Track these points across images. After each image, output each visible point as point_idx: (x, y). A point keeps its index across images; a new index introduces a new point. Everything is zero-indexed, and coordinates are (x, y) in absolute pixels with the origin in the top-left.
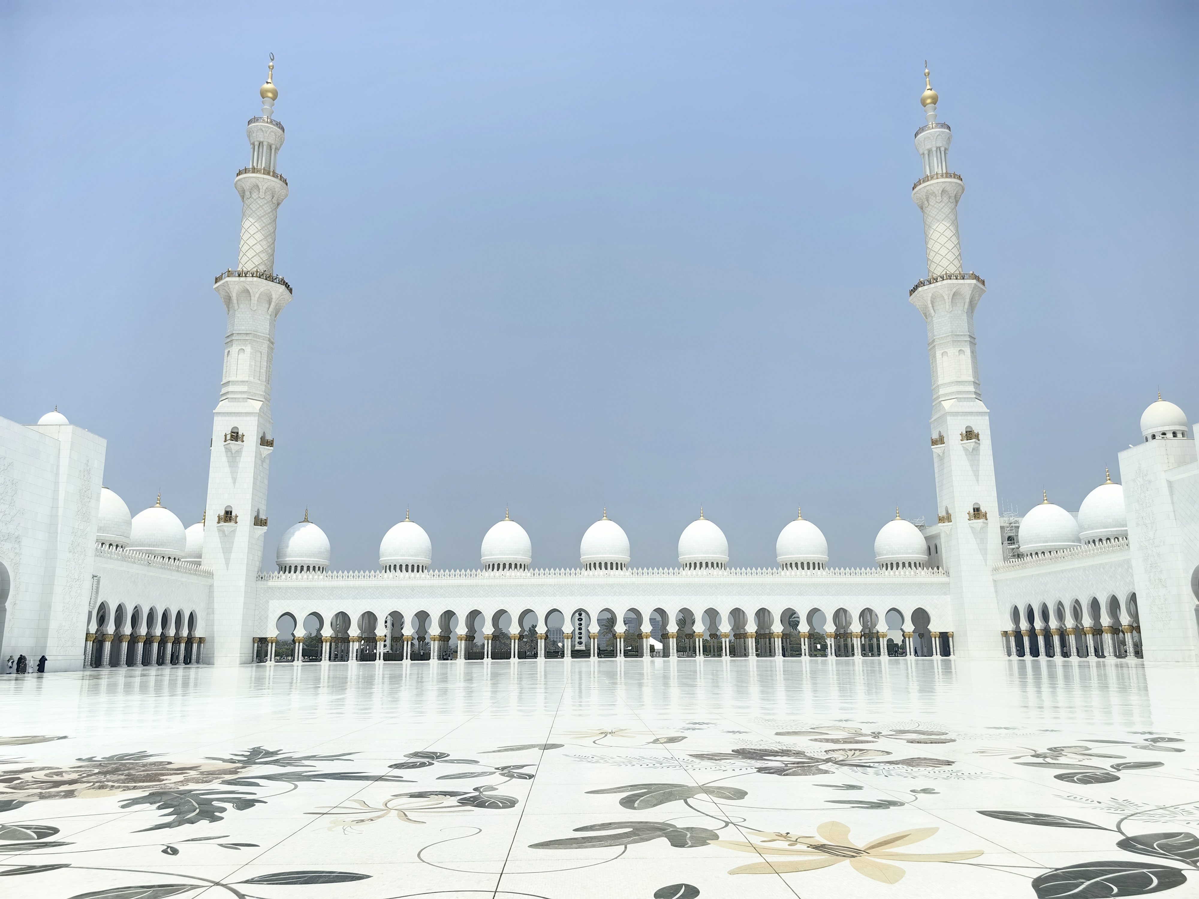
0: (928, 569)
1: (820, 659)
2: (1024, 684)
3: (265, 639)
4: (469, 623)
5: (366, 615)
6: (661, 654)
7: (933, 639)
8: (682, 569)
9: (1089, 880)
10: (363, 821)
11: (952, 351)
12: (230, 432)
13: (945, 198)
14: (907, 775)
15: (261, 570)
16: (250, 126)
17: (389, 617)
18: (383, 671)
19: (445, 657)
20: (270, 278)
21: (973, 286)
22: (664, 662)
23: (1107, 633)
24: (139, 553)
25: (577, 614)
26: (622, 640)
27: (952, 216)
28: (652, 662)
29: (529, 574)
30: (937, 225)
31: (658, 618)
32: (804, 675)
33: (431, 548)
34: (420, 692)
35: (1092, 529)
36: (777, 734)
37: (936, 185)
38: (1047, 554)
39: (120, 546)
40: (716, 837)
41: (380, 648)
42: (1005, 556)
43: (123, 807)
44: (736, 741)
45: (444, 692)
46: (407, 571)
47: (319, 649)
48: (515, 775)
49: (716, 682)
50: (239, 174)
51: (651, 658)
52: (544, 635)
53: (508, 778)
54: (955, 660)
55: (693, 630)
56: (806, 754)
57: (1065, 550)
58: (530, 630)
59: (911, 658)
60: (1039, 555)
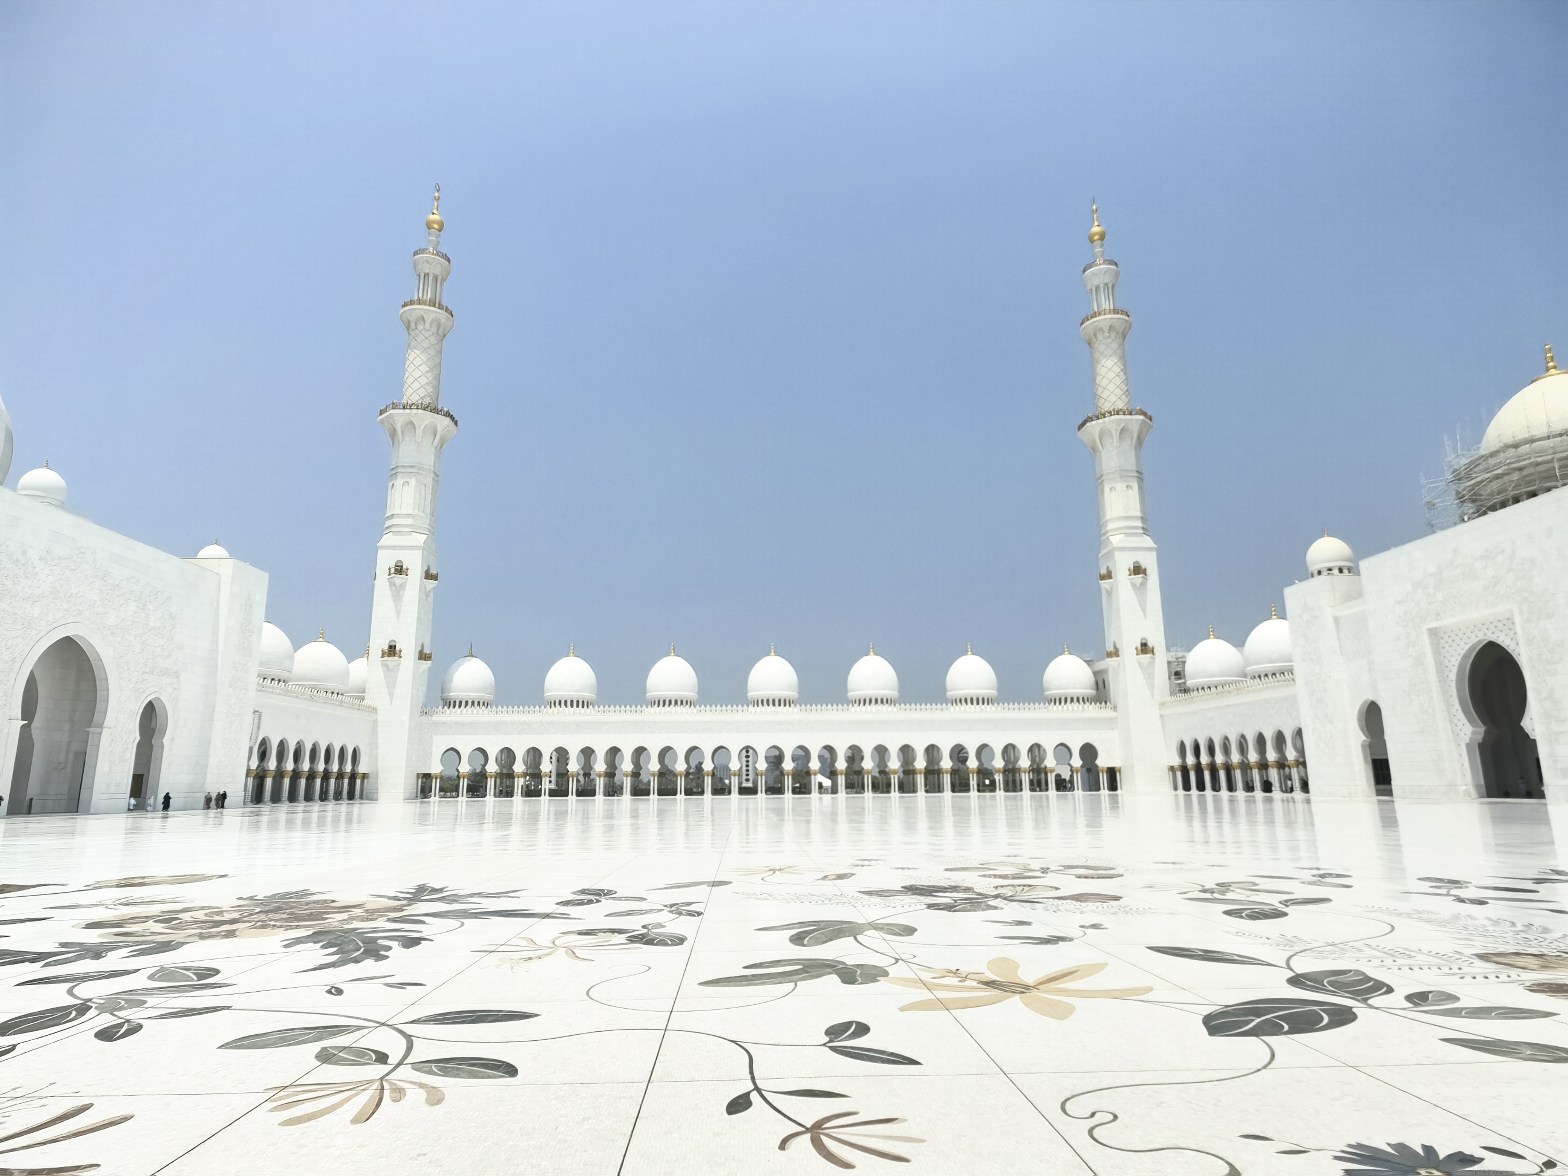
0: (1096, 704)
1: (988, 794)
2: (1190, 818)
3: (429, 774)
4: (634, 760)
5: (531, 750)
6: (830, 791)
7: (1101, 774)
8: (851, 705)
9: (1259, 1017)
10: (530, 959)
11: (1120, 486)
12: (394, 566)
13: (1113, 335)
14: (1076, 910)
15: (425, 705)
16: (416, 257)
17: (554, 753)
18: (549, 807)
19: (611, 794)
20: (436, 410)
21: (1140, 422)
22: (833, 798)
23: (1273, 768)
24: (302, 688)
25: (744, 752)
26: (790, 777)
27: (1120, 352)
28: (820, 799)
29: (695, 711)
30: (1105, 360)
31: (827, 755)
32: (972, 812)
33: (596, 683)
34: (586, 829)
35: (1259, 664)
36: (947, 870)
37: (1103, 321)
38: (1214, 689)
39: (282, 680)
40: (885, 974)
41: (545, 784)
42: (1172, 691)
43: (286, 946)
44: (905, 877)
45: (610, 829)
46: (572, 706)
47: (484, 785)
48: (684, 912)
49: (884, 818)
50: (405, 305)
51: (819, 795)
52: (711, 772)
53: (678, 916)
54: (1122, 795)
55: (862, 766)
56: (975, 890)
57: (1231, 685)
58: (696, 767)
59: (1079, 793)
60: (1206, 690)
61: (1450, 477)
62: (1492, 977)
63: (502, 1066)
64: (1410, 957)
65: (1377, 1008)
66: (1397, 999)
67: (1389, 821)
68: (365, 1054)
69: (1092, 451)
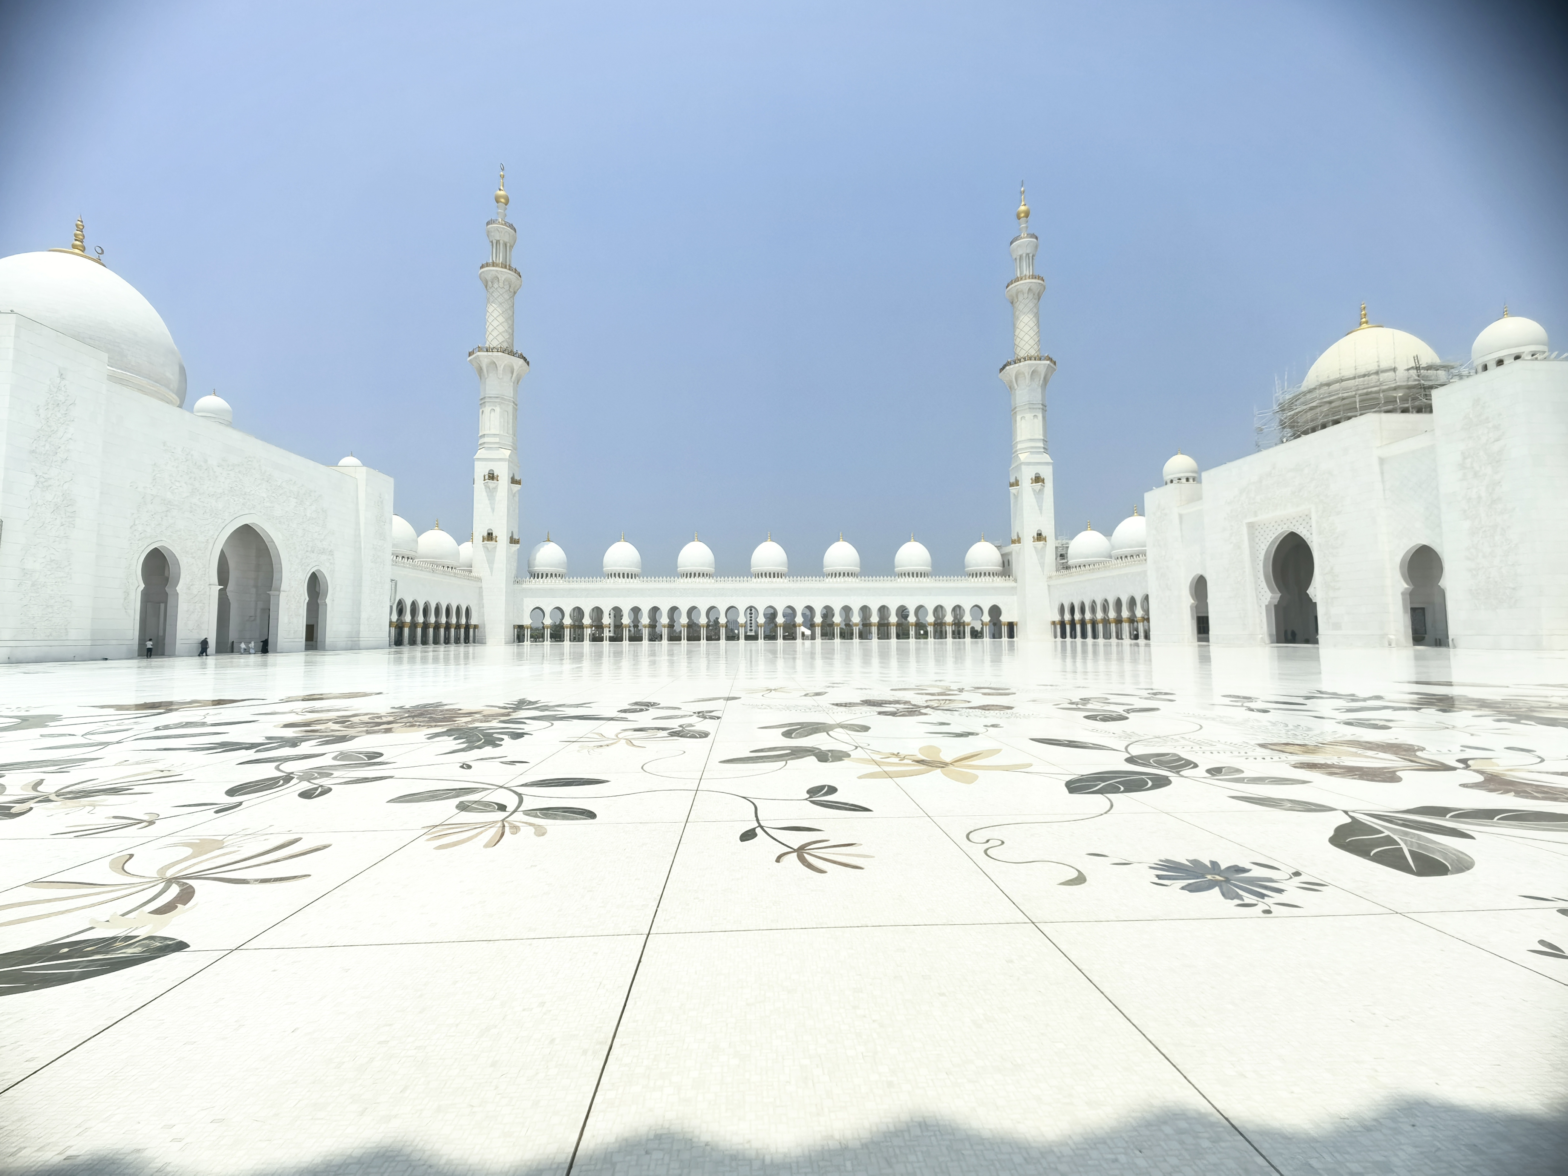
0: (1002, 577)
1: (922, 640)
3: (523, 626)
4: (670, 616)
5: (595, 609)
6: (810, 638)
7: (1003, 627)
8: (825, 577)
9: (1104, 782)
10: (601, 746)
11: (1029, 416)
12: (487, 474)
13: (1030, 296)
14: (981, 716)
15: (517, 576)
16: (488, 226)
17: (612, 611)
18: (609, 648)
19: (653, 639)
20: (512, 353)
21: (1047, 365)
22: (811, 643)
23: (1126, 622)
24: (425, 564)
25: (749, 610)
26: (782, 628)
27: (1035, 310)
28: (803, 643)
29: (713, 581)
30: (1023, 316)
31: (808, 613)
32: (911, 651)
33: (641, 561)
34: (636, 663)
35: (1121, 548)
36: (892, 690)
37: (1024, 284)
38: (1087, 567)
39: (410, 558)
40: (849, 756)
41: (606, 633)
42: (1057, 567)
43: (429, 738)
44: (863, 695)
45: (653, 663)
46: (624, 577)
47: (562, 633)
48: (707, 717)
49: (848, 657)
50: (482, 267)
51: (802, 641)
52: (725, 625)
53: (703, 719)
54: (1017, 641)
55: (833, 621)
56: (912, 703)
57: (1100, 564)
58: (714, 621)
59: (987, 640)
60: (1082, 567)
61: (1276, 408)
62: (1268, 759)
63: (584, 813)
64: (1211, 745)
65: (1186, 777)
66: (1201, 772)
67: (1205, 658)
68: (490, 806)
69: (1008, 388)
